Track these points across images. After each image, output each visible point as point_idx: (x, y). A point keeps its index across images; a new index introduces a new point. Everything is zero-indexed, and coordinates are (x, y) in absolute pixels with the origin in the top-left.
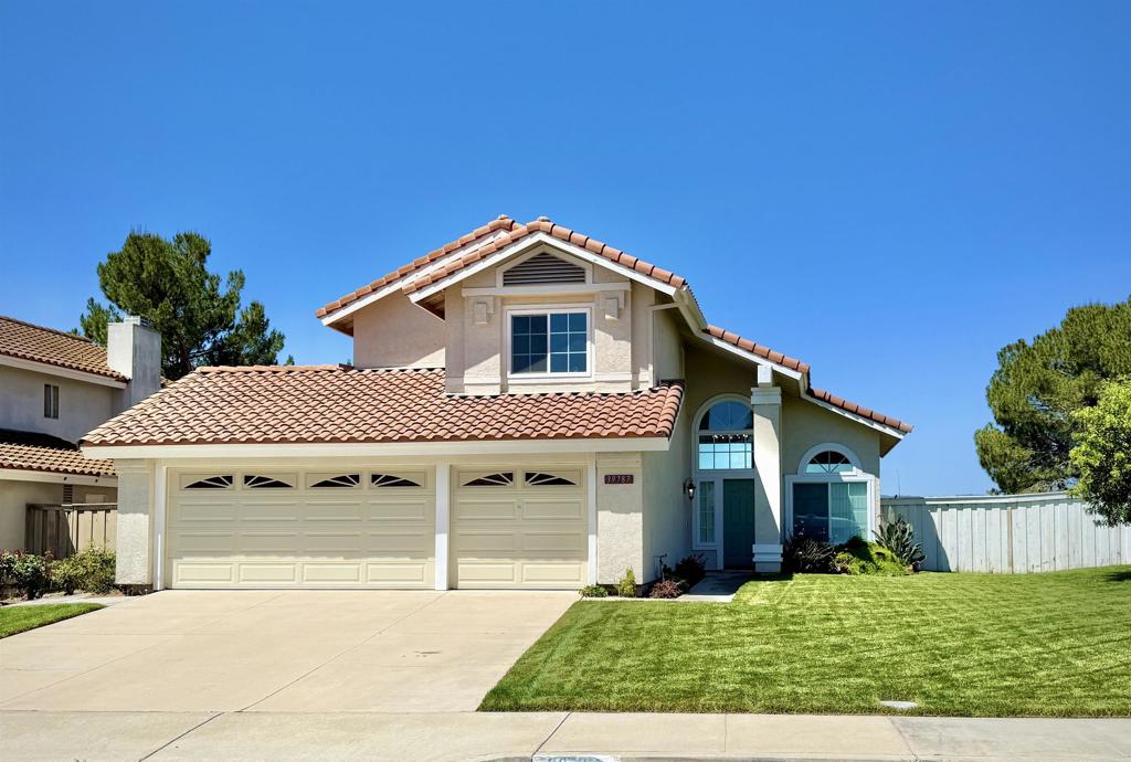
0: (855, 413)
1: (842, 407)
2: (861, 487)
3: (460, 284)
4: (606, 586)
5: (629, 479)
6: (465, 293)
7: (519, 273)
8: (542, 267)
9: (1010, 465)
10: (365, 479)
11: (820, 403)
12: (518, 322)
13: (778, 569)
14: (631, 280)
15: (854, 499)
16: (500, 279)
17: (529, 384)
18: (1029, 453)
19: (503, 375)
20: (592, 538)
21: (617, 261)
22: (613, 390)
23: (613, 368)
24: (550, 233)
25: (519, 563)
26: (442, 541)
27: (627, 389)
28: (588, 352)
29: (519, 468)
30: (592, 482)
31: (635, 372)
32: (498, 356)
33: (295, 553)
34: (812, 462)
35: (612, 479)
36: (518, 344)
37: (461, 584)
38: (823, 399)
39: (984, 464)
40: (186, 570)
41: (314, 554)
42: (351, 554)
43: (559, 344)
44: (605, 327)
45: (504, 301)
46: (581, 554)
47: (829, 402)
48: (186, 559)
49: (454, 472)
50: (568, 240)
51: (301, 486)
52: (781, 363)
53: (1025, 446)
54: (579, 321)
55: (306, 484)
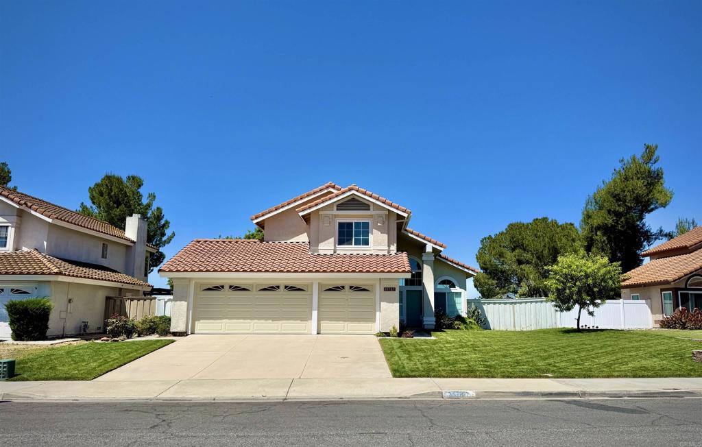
0: (457, 264)
1: (452, 262)
2: (459, 295)
3: (318, 210)
4: (386, 333)
5: (394, 289)
6: (320, 213)
7: (342, 206)
8: (353, 203)
9: (487, 287)
10: (282, 288)
11: (444, 260)
12: (341, 225)
13: (433, 327)
14: (389, 210)
15: (457, 300)
16: (335, 208)
17: (345, 250)
18: (495, 282)
19: (335, 246)
20: (378, 313)
21: (384, 203)
22: (381, 253)
23: (380, 244)
24: (357, 191)
25: (346, 323)
26: (315, 313)
27: (386, 253)
28: (369, 238)
29: (347, 284)
30: (378, 290)
31: (389, 246)
32: (333, 238)
33: (251, 319)
34: (439, 284)
35: (386, 289)
36: (341, 234)
37: (322, 332)
38: (445, 258)
39: (476, 286)
40: (200, 326)
41: (259, 319)
42: (274, 319)
43: (357, 234)
44: (378, 229)
45: (336, 216)
46: (373, 320)
47: (447, 260)
48: (202, 321)
49: (320, 285)
50: (365, 194)
51: (254, 290)
52: (435, 244)
53: (494, 279)
54: (366, 225)
55: (256, 288)
